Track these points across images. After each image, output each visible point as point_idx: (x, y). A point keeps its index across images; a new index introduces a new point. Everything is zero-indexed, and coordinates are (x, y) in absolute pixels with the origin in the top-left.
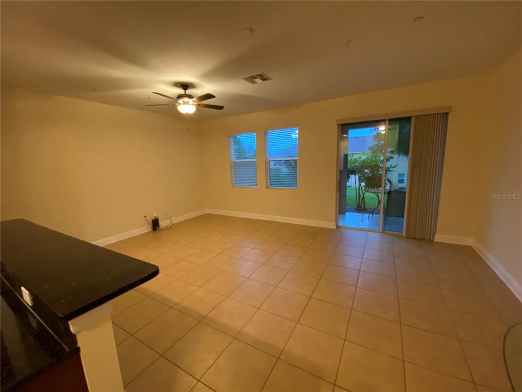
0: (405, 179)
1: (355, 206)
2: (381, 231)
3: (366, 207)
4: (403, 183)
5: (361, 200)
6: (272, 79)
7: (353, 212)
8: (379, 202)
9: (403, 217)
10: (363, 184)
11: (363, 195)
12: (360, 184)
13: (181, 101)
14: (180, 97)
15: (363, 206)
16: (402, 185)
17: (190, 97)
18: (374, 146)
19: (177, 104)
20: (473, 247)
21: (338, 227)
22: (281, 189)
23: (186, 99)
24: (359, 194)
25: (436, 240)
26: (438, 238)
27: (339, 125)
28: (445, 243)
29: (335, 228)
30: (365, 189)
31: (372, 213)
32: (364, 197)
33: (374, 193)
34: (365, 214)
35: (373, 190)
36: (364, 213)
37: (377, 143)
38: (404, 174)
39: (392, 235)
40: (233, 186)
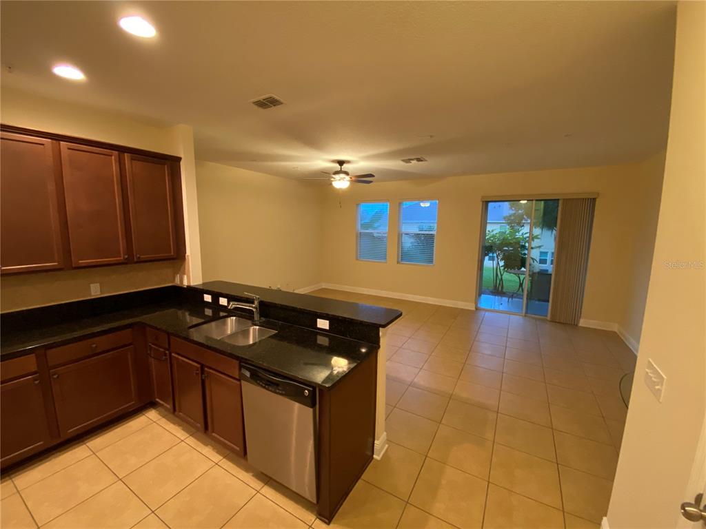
0: (548, 258)
1: (491, 288)
2: (524, 315)
3: (504, 290)
4: (546, 263)
5: (498, 282)
6: (426, 161)
7: (489, 294)
8: (521, 285)
9: (548, 301)
10: (502, 263)
11: (501, 275)
12: (498, 263)
13: (337, 177)
14: (337, 173)
15: (500, 289)
16: (544, 266)
17: (347, 173)
18: (510, 216)
19: (332, 179)
20: (618, 332)
21: (477, 309)
22: (414, 265)
23: (342, 176)
24: (497, 275)
25: (580, 325)
26: (583, 323)
27: (483, 202)
28: (590, 328)
29: (474, 309)
30: (504, 269)
31: (512, 296)
32: (502, 278)
33: (515, 274)
34: (504, 298)
35: (513, 271)
36: (502, 296)
37: (514, 212)
38: (547, 253)
39: (536, 319)
40: (357, 259)
